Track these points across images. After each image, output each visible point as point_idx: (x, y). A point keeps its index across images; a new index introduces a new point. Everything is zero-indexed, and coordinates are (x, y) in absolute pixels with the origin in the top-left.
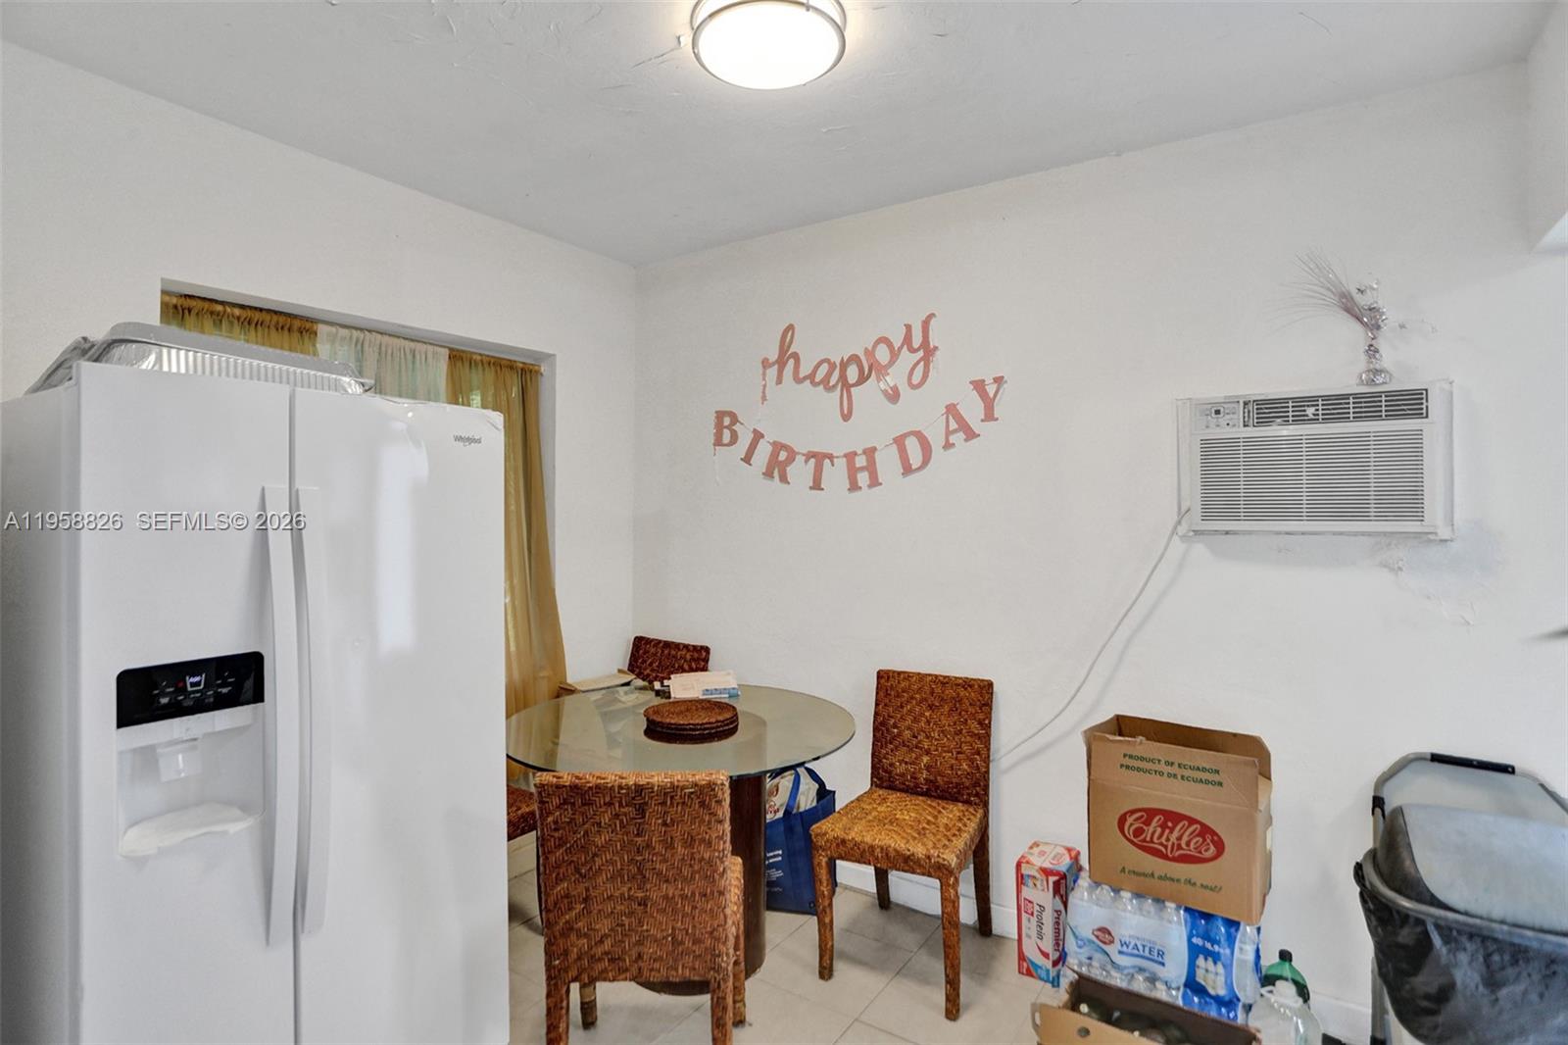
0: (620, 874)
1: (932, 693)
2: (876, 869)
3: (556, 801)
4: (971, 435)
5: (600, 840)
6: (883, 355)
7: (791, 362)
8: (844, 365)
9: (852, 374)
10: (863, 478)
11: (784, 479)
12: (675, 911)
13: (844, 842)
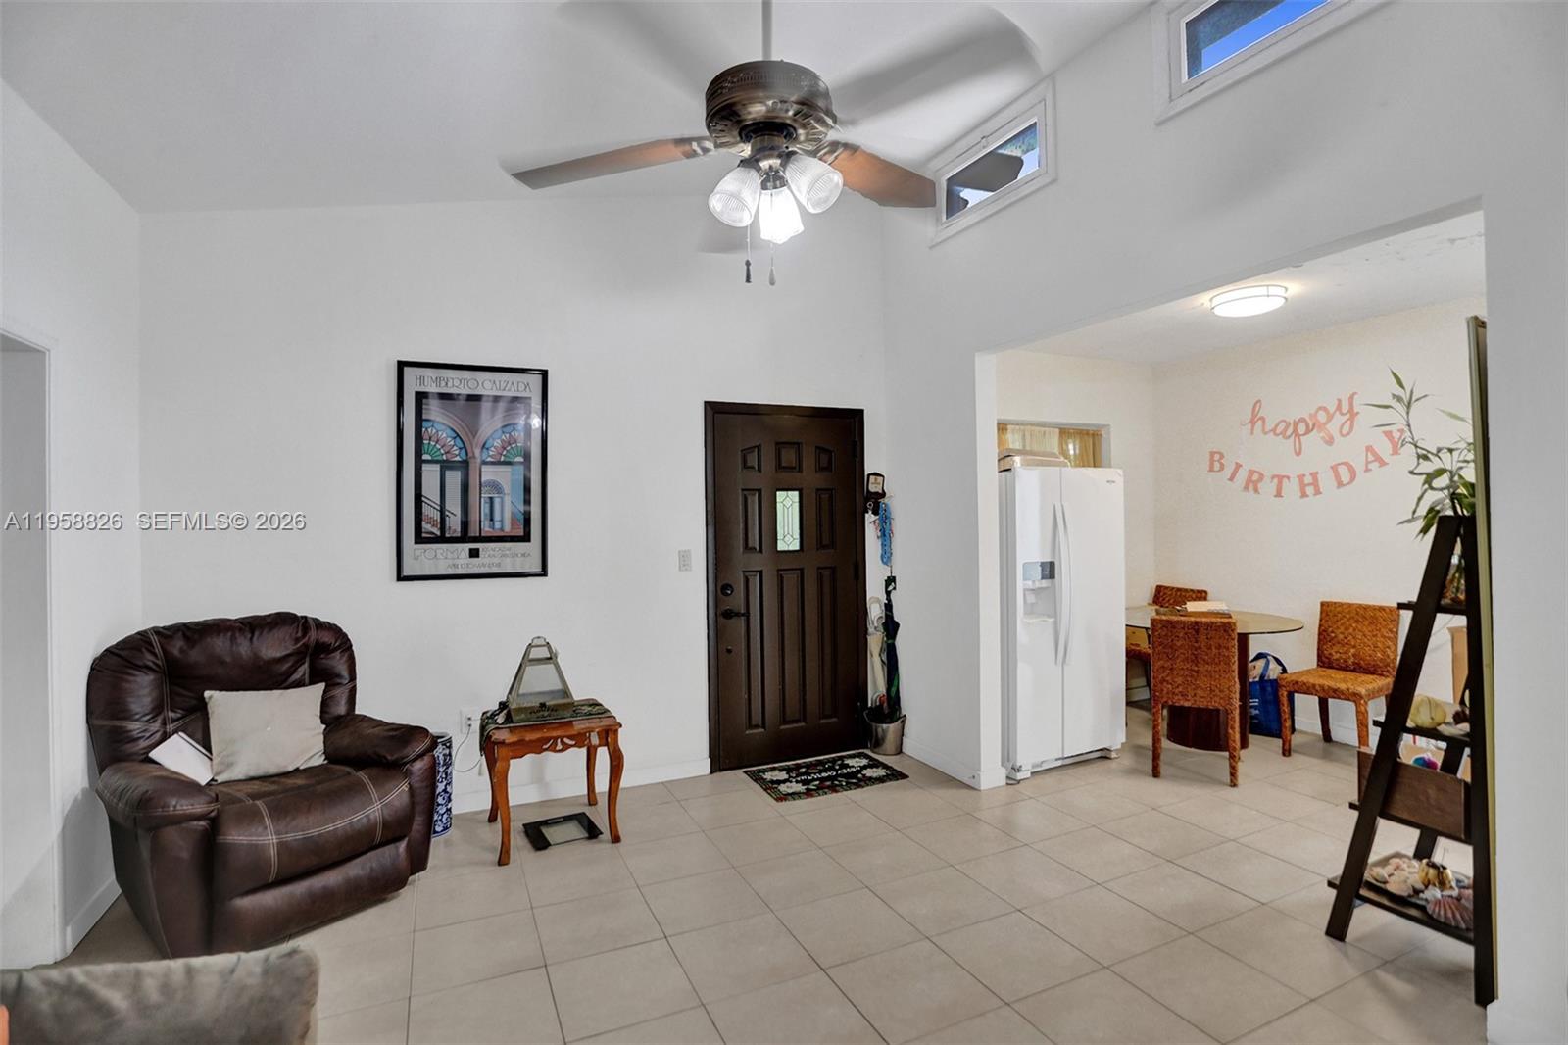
0: (1187, 658)
1: (1357, 614)
2: (1319, 698)
3: (1160, 626)
4: (1382, 463)
5: (1179, 644)
6: (1322, 417)
7: (1260, 423)
8: (1296, 424)
9: (1302, 429)
10: (1310, 490)
11: (1256, 490)
12: (1211, 677)
13: (1297, 683)
